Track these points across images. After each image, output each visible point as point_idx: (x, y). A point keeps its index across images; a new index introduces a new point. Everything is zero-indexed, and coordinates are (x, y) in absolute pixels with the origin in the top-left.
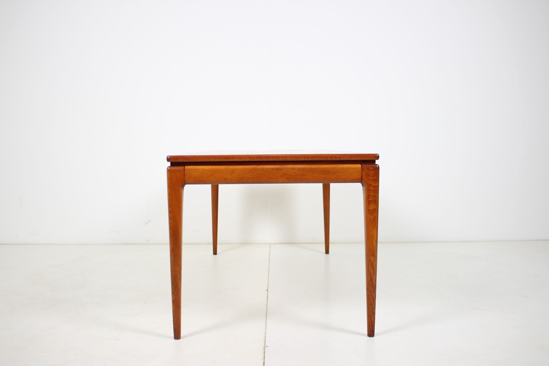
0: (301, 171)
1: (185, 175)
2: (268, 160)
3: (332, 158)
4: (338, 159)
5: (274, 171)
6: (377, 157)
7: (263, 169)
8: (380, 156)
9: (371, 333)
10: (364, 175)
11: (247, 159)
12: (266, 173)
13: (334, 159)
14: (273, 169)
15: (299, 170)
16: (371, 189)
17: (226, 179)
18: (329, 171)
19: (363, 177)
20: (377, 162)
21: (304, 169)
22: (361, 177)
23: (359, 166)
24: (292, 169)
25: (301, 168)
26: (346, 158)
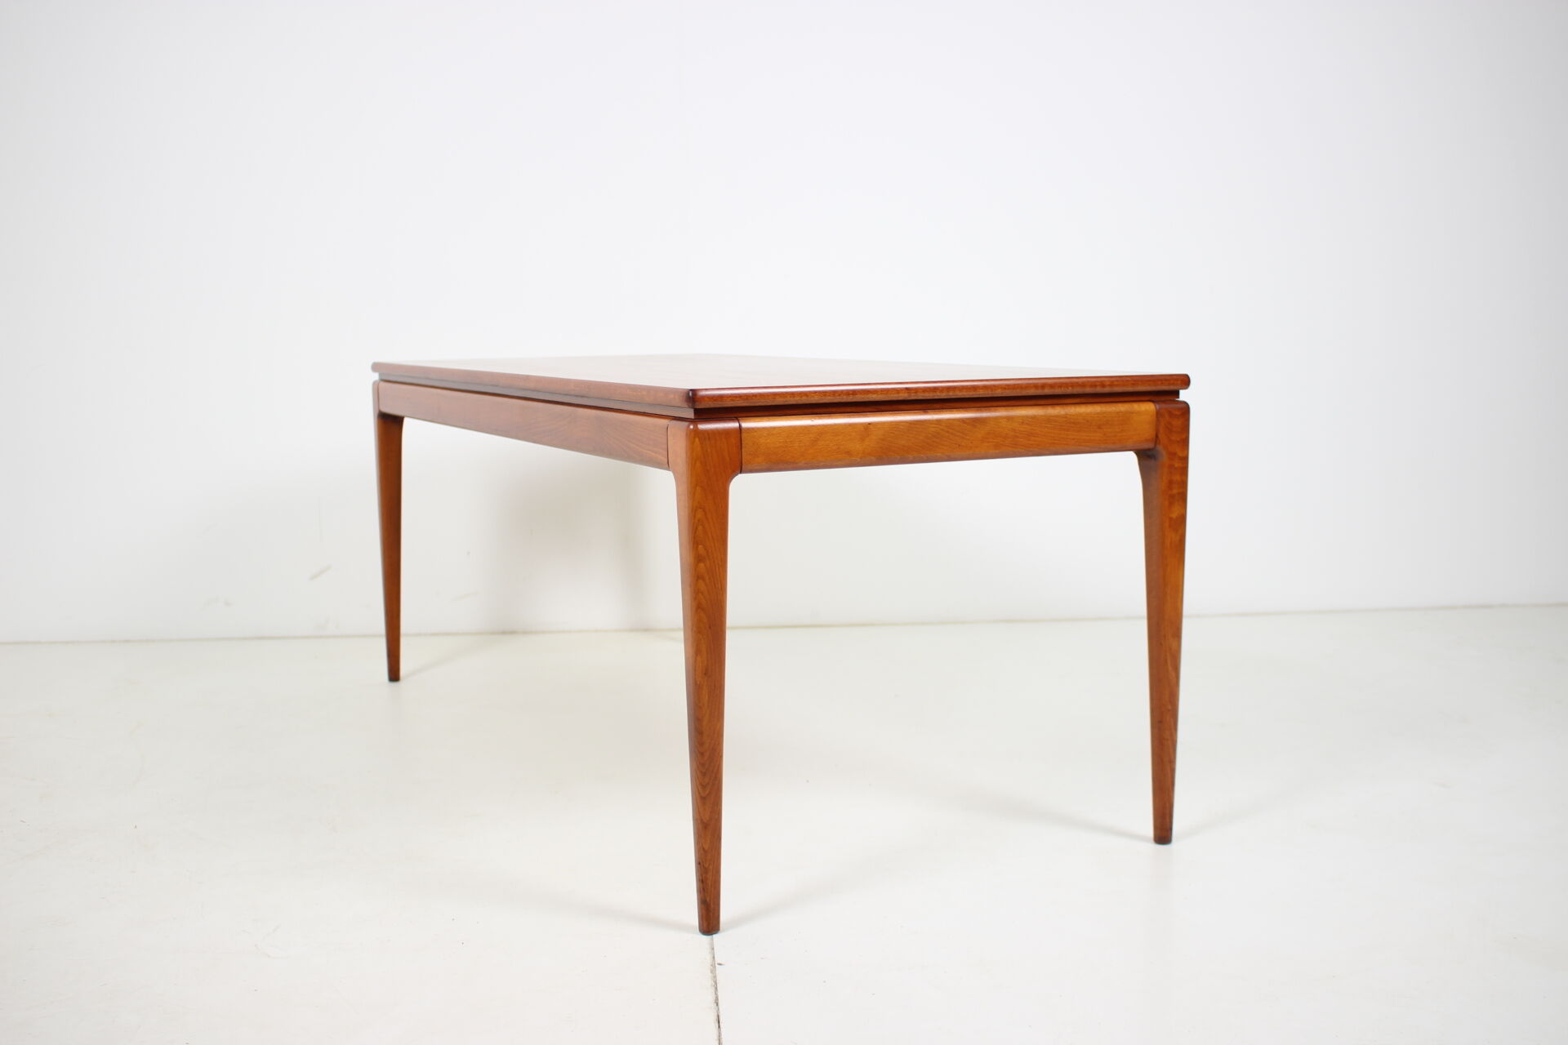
0: (1028, 424)
1: (743, 445)
2: (951, 395)
3: (1096, 386)
4: (1107, 390)
5: (966, 425)
6: (1185, 381)
7: (939, 421)
8: (1191, 379)
9: (1163, 835)
10: (1161, 430)
11: (900, 395)
12: (948, 432)
13: (1099, 390)
14: (963, 421)
15: (1024, 420)
16: (1176, 465)
17: (849, 453)
18: (1088, 421)
19: (1160, 436)
20: (1184, 395)
21: (1034, 417)
22: (1154, 436)
23: (1148, 408)
24: (1009, 418)
25: (1027, 417)
26: (1124, 385)
